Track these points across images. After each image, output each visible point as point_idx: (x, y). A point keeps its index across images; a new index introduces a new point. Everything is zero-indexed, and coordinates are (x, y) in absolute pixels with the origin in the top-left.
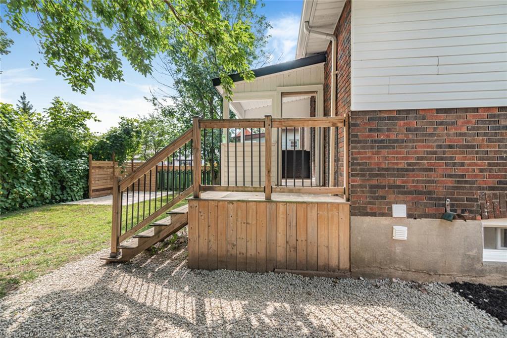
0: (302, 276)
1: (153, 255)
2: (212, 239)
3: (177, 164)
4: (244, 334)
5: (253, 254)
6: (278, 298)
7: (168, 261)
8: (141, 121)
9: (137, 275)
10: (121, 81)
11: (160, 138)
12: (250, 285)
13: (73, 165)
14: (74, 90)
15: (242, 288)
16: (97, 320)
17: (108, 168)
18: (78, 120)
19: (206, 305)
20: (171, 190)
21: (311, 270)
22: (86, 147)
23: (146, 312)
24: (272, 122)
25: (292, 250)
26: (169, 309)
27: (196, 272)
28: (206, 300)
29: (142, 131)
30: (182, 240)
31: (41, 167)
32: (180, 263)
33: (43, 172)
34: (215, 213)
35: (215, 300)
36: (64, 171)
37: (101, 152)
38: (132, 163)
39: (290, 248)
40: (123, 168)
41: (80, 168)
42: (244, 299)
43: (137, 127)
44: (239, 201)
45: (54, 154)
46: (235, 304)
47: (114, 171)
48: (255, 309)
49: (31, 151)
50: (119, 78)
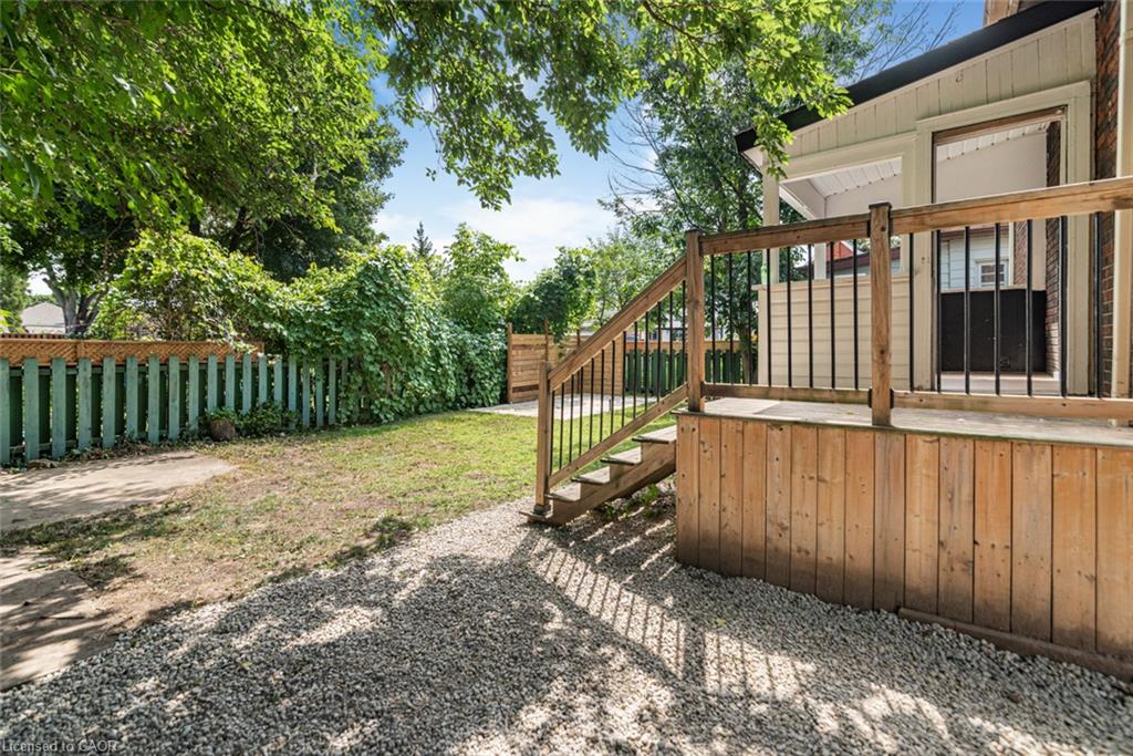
0: (992, 646)
1: (608, 522)
2: (730, 504)
3: (665, 337)
4: (793, 734)
5: (834, 558)
6: (901, 680)
7: (636, 539)
8: (593, 251)
9: (576, 553)
10: (556, 176)
11: (631, 283)
12: (823, 630)
13: (484, 343)
14: (484, 206)
15: (801, 633)
16: (508, 617)
17: (538, 347)
18: (491, 261)
19: (708, 646)
20: (653, 394)
21: (1027, 636)
22: (503, 309)
23: (588, 627)
24: (890, 220)
25: (958, 566)
26: (630, 633)
27: (692, 573)
28: (709, 635)
29: (596, 271)
30: (667, 500)
31: (441, 346)
32: (660, 548)
33: (445, 355)
34: (736, 448)
35: (728, 641)
36: (472, 353)
37: (526, 317)
38: (578, 338)
39: (950, 561)
40: (561, 347)
41: (495, 347)
42: (802, 657)
43: (587, 265)
44: (796, 423)
45: (458, 323)
46: (777, 662)
47: (547, 353)
48: (829, 688)
49: (428, 320)
50: (551, 171)
